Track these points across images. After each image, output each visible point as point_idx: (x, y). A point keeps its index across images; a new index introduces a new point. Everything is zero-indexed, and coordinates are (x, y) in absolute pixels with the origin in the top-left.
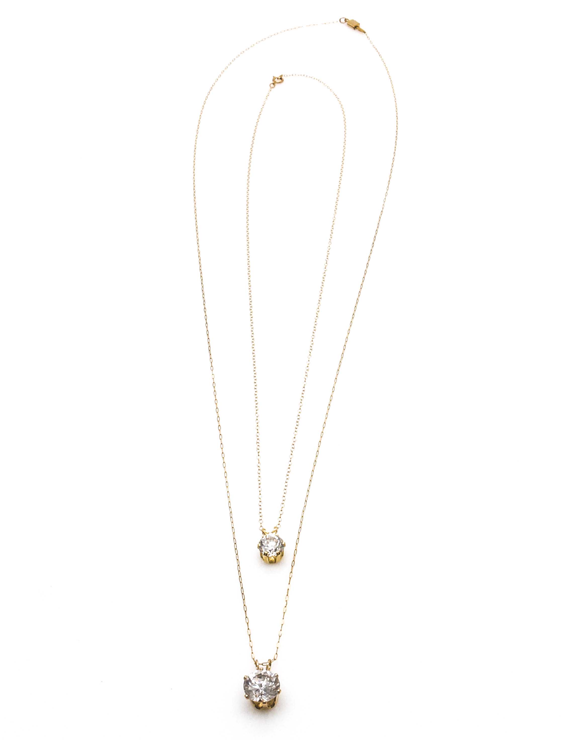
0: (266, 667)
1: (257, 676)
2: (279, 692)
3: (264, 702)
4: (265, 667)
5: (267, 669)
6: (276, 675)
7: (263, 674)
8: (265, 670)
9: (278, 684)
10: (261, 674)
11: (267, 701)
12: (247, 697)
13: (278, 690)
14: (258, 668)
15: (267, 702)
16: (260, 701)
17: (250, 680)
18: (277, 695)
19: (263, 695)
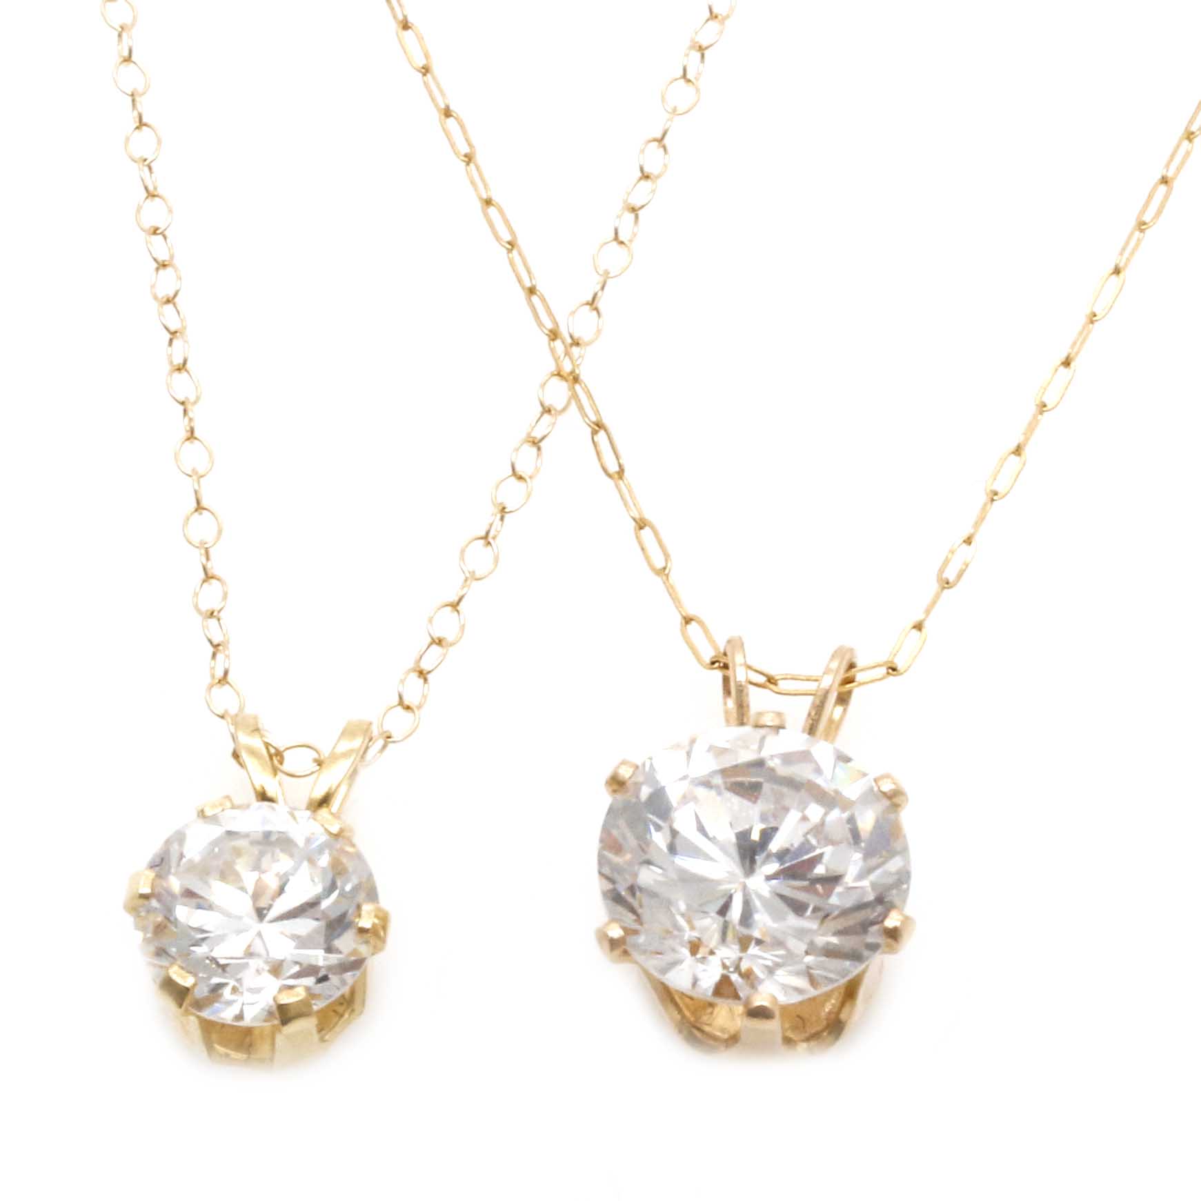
0: (806, 704)
1: (724, 772)
2: (894, 934)
3: (759, 1001)
4: (798, 710)
5: (812, 730)
6: (887, 787)
7: (774, 763)
8: (793, 739)
9: (894, 865)
10: (760, 764)
11: (783, 999)
12: (614, 944)
13: (892, 922)
14: (742, 707)
15: (785, 1009)
16: (724, 988)
17: (659, 805)
18: (877, 959)
19: (759, 942)
